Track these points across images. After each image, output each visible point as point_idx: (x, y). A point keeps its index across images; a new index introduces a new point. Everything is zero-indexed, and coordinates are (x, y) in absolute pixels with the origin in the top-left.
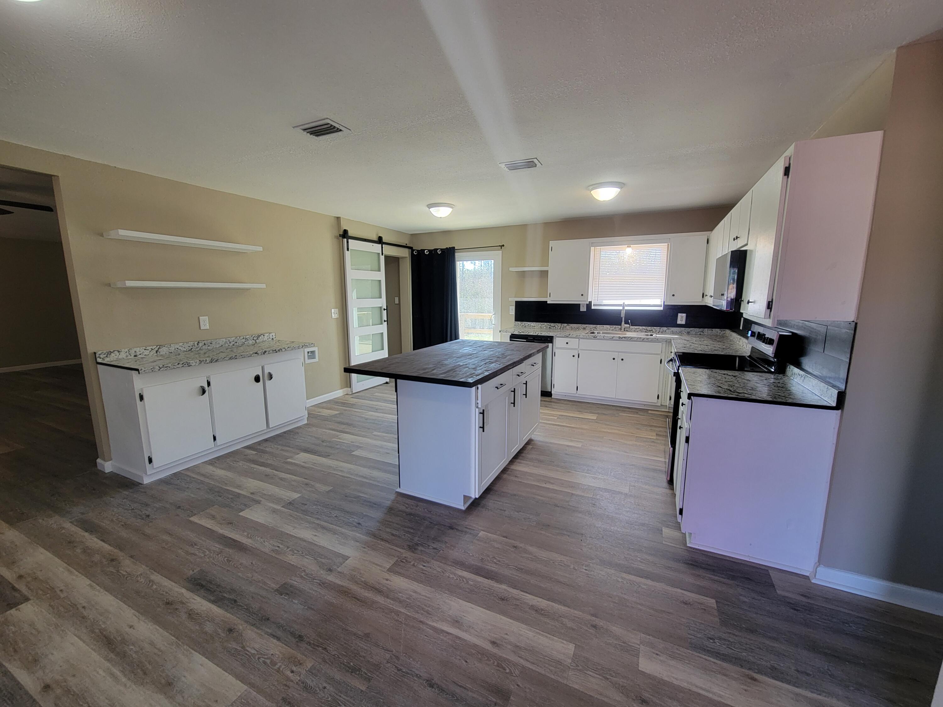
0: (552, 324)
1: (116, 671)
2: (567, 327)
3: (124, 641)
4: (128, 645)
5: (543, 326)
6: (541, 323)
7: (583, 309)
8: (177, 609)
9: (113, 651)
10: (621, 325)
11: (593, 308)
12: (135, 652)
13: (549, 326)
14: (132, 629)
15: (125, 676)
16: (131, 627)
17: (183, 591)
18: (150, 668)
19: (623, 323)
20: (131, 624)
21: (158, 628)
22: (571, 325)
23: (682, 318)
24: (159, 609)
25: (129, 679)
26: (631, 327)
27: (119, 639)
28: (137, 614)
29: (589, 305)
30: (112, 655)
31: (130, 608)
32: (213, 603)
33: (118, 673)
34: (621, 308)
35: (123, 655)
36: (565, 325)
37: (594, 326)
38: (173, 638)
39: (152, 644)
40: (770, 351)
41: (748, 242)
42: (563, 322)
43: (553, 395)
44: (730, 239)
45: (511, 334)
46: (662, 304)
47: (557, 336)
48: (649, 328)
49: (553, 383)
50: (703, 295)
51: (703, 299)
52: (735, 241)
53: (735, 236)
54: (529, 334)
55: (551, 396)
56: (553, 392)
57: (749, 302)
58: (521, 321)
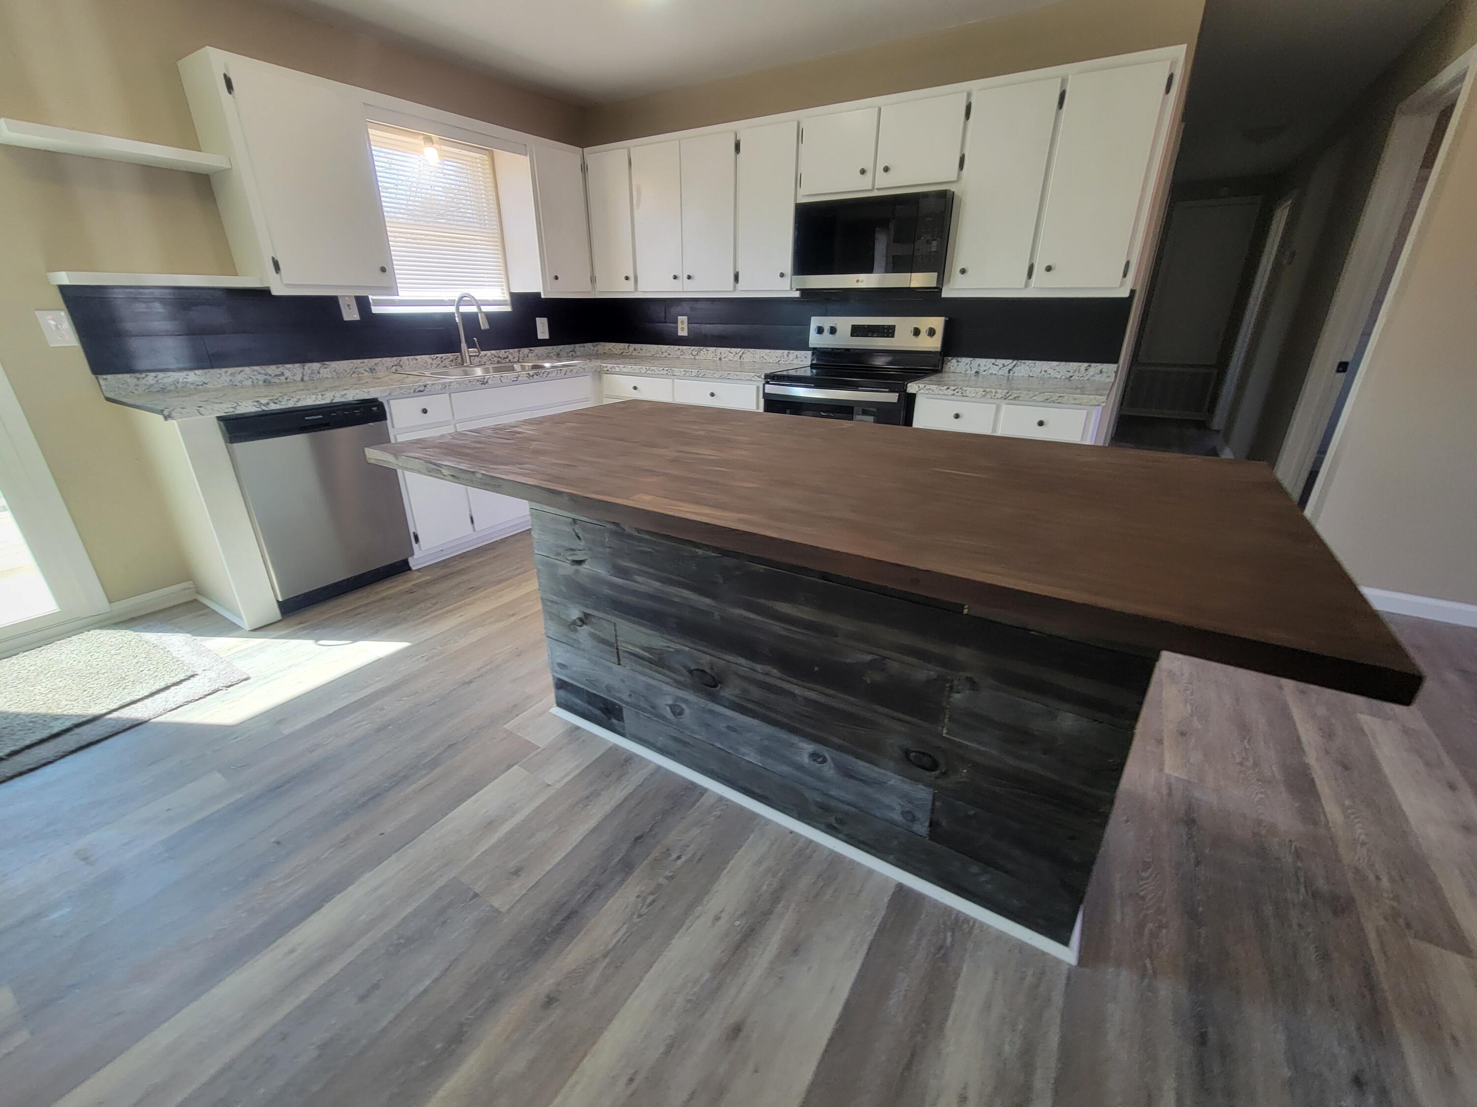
0: (272, 369)
5: (239, 377)
6: (231, 370)
7: (351, 314)
10: (459, 350)
11: (376, 310)
13: (262, 378)
19: (464, 345)
22: (335, 365)
23: (542, 327)
26: (483, 353)
29: (363, 303)
34: (452, 309)
36: (316, 366)
37: (395, 360)
40: (934, 344)
41: (959, 177)
42: (303, 359)
43: (412, 562)
44: (802, 170)
45: (220, 419)
46: (507, 297)
47: (391, 396)
48: (502, 354)
49: (412, 530)
50: (593, 280)
51: (594, 287)
52: (869, 175)
53: (869, 166)
54: (299, 404)
55: (410, 569)
56: (415, 557)
57: (963, 271)
58: (130, 370)
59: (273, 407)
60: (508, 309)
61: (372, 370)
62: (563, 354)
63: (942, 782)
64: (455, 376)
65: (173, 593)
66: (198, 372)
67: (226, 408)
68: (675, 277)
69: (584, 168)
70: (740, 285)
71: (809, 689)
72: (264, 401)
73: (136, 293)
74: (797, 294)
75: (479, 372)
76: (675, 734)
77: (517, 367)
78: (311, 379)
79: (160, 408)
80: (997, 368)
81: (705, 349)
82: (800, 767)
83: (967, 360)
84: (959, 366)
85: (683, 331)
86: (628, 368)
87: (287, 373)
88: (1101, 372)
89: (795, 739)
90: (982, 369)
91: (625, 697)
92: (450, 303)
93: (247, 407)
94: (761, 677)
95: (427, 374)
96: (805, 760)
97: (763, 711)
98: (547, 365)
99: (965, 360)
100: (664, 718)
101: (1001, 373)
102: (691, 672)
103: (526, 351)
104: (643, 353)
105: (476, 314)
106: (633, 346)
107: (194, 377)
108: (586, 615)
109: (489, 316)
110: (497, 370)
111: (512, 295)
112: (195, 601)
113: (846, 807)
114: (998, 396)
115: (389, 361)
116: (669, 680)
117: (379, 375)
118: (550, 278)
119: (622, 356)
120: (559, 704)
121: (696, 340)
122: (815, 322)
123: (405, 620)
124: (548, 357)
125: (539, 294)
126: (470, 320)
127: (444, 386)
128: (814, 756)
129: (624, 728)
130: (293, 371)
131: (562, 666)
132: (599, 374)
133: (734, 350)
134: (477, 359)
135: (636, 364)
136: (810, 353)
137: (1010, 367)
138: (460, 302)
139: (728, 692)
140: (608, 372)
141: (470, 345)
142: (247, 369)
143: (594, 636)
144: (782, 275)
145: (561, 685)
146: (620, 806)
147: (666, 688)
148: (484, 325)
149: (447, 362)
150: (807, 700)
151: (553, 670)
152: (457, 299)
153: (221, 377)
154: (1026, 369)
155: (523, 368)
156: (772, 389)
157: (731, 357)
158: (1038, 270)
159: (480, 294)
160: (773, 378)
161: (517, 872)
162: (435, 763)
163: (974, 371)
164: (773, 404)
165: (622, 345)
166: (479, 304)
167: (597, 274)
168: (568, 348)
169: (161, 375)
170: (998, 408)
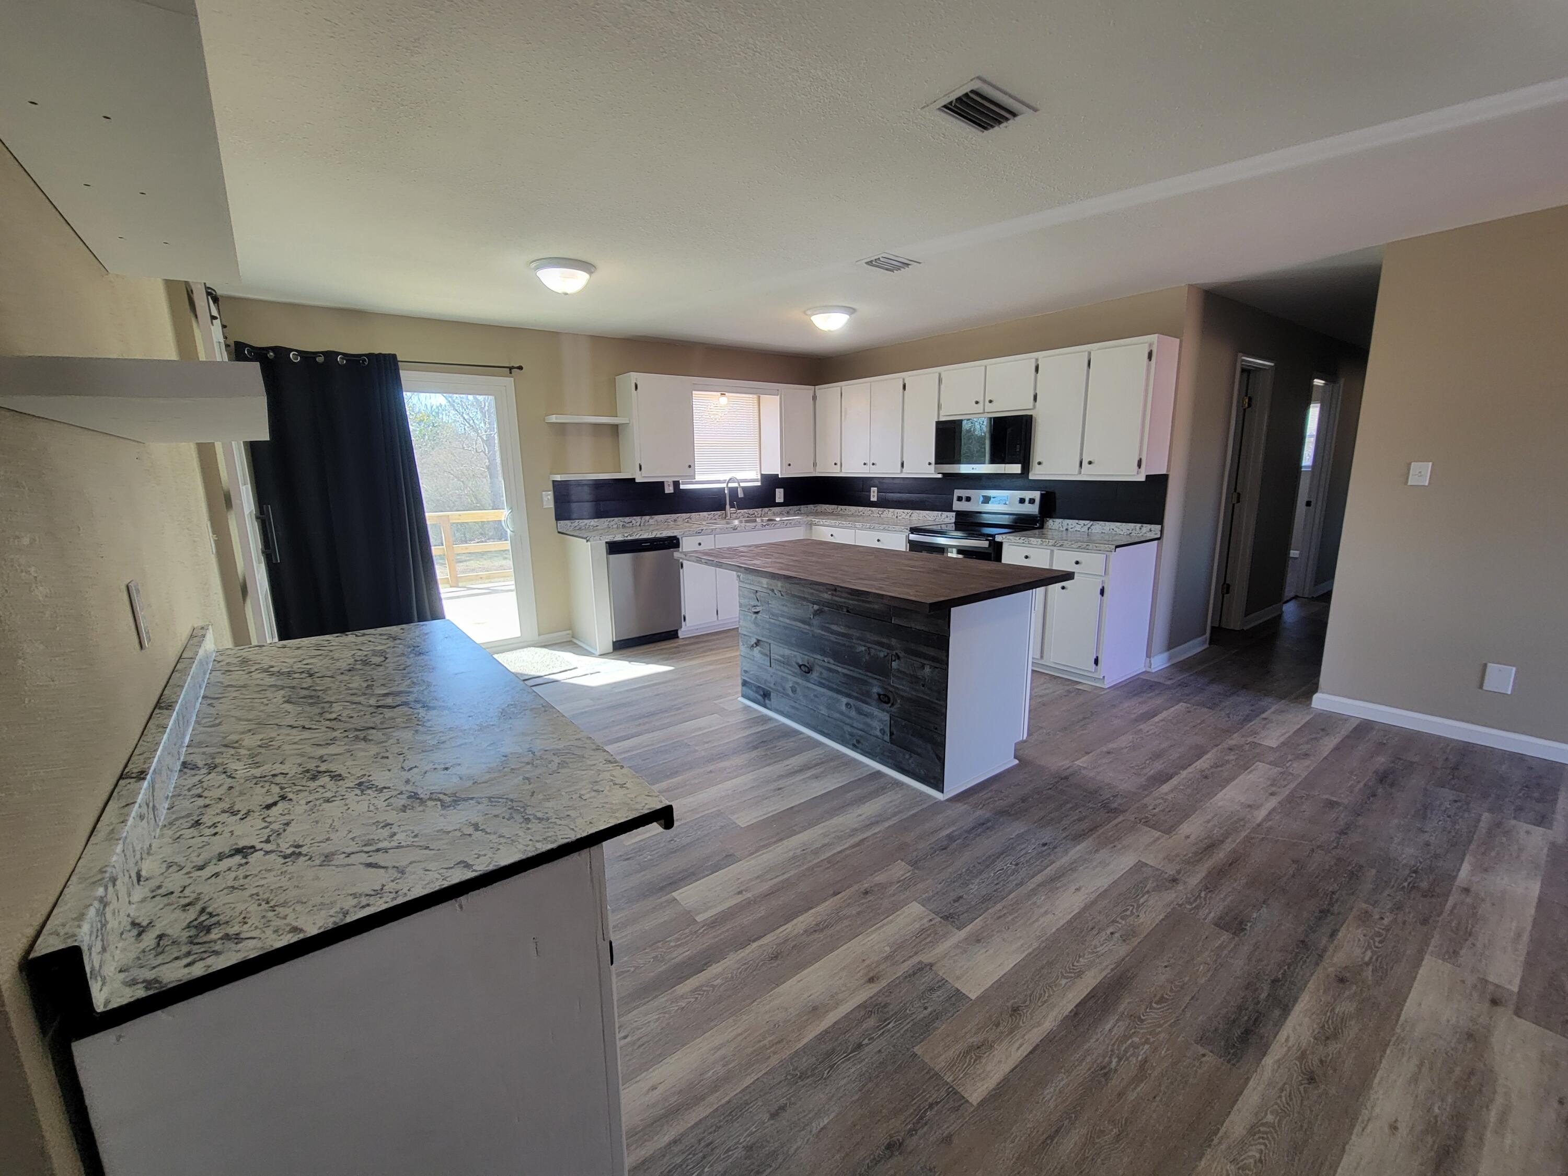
0: (627, 519)
1: (1493, 1116)
2: (650, 520)
3: (1432, 1128)
4: (1436, 1117)
5: (612, 523)
6: (609, 519)
7: (669, 489)
8: (1321, 1061)
9: (1459, 1140)
10: (725, 510)
11: (682, 487)
12: (1442, 1100)
13: (621, 523)
14: (1399, 1125)
15: (1492, 1101)
16: (1394, 1128)
17: (1269, 1061)
18: (1458, 1070)
19: (728, 507)
20: (1386, 1130)
21: (1377, 1080)
22: (656, 517)
23: (780, 495)
24: (1333, 1091)
25: (1495, 1092)
26: (739, 511)
27: (1430, 1140)
28: (1358, 1129)
29: (676, 484)
30: (1470, 1137)
31: (1347, 1147)
32: (1290, 1011)
33: (1493, 1113)
34: (724, 485)
35: (1460, 1120)
36: (647, 518)
37: (688, 515)
38: (1388, 1052)
39: (1415, 1079)
40: (1034, 509)
41: (1034, 407)
42: (641, 514)
43: (681, 634)
44: (942, 401)
45: (606, 543)
46: (759, 477)
47: (684, 535)
48: (751, 511)
49: (683, 613)
50: (815, 464)
51: (815, 470)
52: (981, 404)
53: (981, 399)
54: (641, 537)
55: (678, 637)
56: (683, 629)
57: (1040, 463)
58: (569, 519)
59: (629, 538)
60: (759, 484)
61: (675, 521)
62: (792, 512)
63: (893, 709)
64: (722, 524)
65: (563, 635)
66: (596, 520)
67: (610, 538)
68: (865, 464)
69: (814, 398)
70: (905, 470)
71: (845, 668)
72: (626, 535)
73: (579, 483)
74: (940, 476)
75: (736, 522)
76: (793, 704)
77: (758, 520)
78: (644, 525)
79: (585, 536)
80: (1080, 526)
81: (887, 510)
82: (842, 713)
83: (1060, 520)
84: (1055, 525)
85: (874, 498)
86: (828, 522)
87: (634, 522)
88: (1151, 530)
89: (839, 697)
90: (1070, 527)
91: (772, 686)
92: (724, 482)
93: (619, 538)
94: (826, 665)
95: (704, 523)
96: (844, 708)
97: (827, 683)
98: (778, 519)
99: (1058, 521)
100: (788, 695)
101: (1083, 530)
102: (800, 666)
103: (766, 510)
104: (847, 512)
105: (737, 488)
106: (840, 507)
107: (593, 522)
108: (758, 641)
109: (744, 489)
110: (747, 521)
111: (762, 475)
112: (571, 641)
113: (860, 732)
114: (1050, 544)
115: (685, 515)
116: (790, 672)
117: (679, 523)
118: (785, 465)
119: (832, 514)
120: (743, 696)
121: (883, 504)
122: (957, 493)
123: (672, 658)
124: (781, 514)
125: (778, 475)
126: (733, 491)
127: (712, 530)
128: (847, 704)
129: (771, 705)
130: (637, 520)
131: (746, 672)
132: (810, 525)
133: (906, 511)
134: (735, 515)
135: (834, 519)
136: (954, 513)
137: (1089, 526)
138: (730, 481)
139: (814, 675)
140: (816, 525)
141: (732, 506)
142: (616, 519)
143: (760, 652)
144: (930, 464)
145: (745, 683)
146: (759, 732)
147: (790, 677)
148: (741, 495)
149: (717, 517)
150: (845, 675)
151: (742, 675)
152: (728, 479)
153: (604, 522)
154: (1100, 528)
155: (762, 521)
156: (913, 537)
157: (904, 515)
158: (1085, 463)
159: (740, 476)
160: (914, 530)
161: (707, 743)
162: (679, 709)
163: (1064, 529)
164: (914, 546)
165: (834, 506)
166: (739, 482)
167: (817, 461)
168: (795, 508)
169: (581, 521)
170: (1052, 551)
